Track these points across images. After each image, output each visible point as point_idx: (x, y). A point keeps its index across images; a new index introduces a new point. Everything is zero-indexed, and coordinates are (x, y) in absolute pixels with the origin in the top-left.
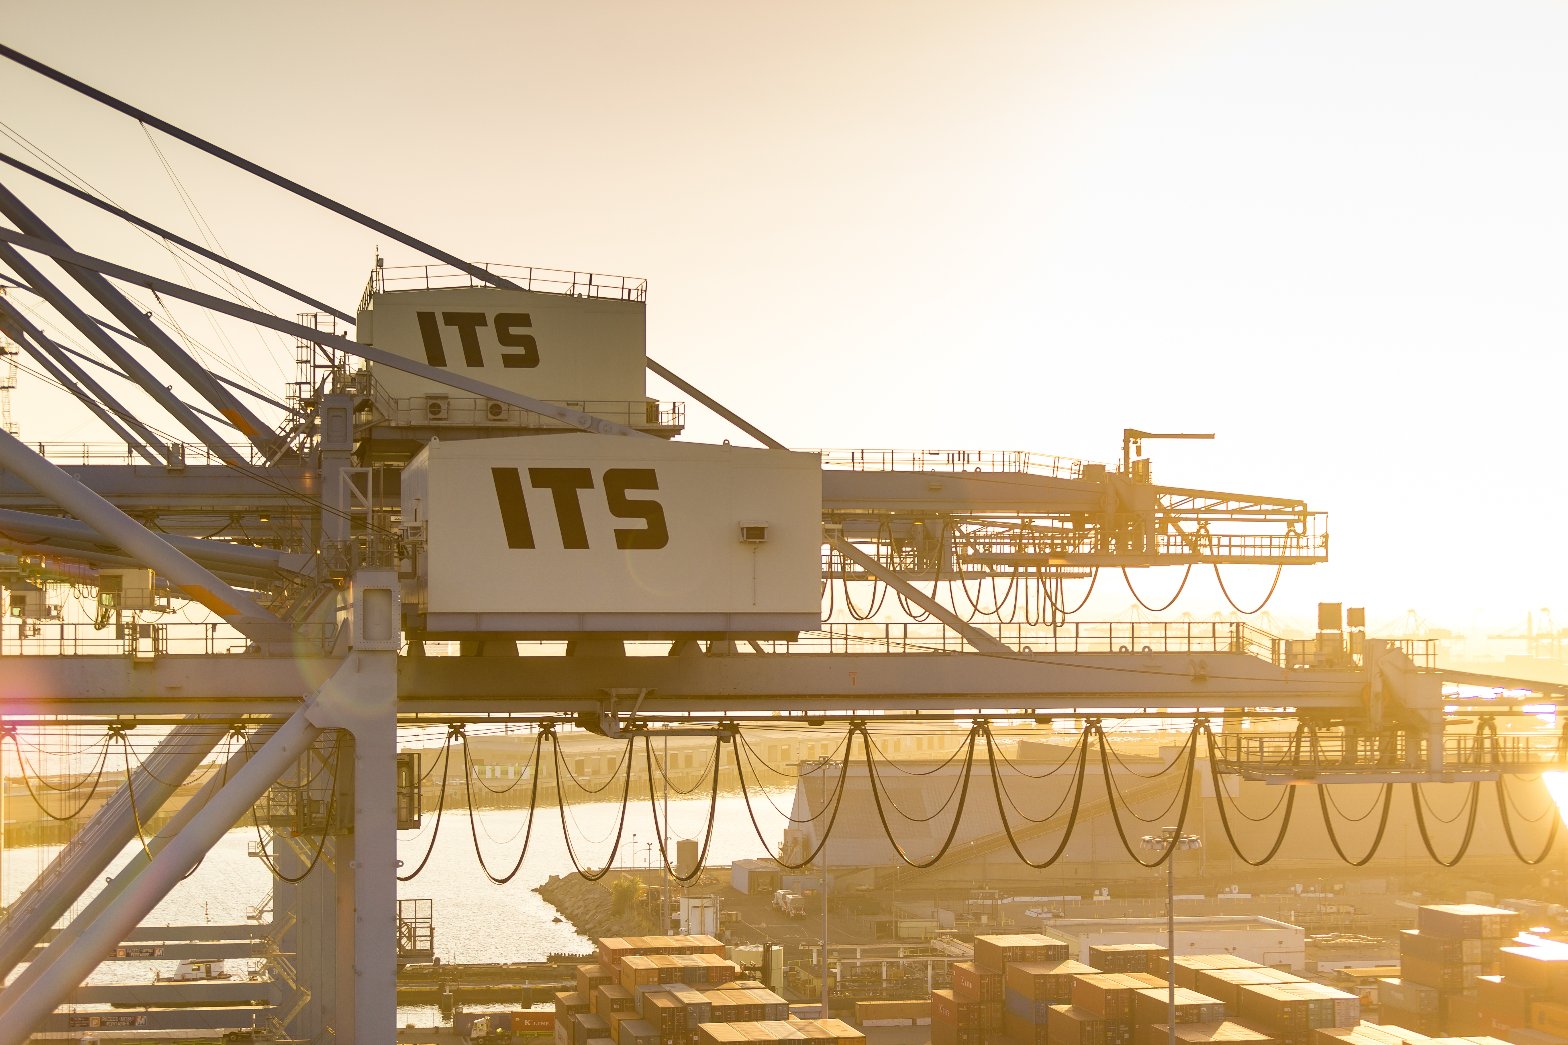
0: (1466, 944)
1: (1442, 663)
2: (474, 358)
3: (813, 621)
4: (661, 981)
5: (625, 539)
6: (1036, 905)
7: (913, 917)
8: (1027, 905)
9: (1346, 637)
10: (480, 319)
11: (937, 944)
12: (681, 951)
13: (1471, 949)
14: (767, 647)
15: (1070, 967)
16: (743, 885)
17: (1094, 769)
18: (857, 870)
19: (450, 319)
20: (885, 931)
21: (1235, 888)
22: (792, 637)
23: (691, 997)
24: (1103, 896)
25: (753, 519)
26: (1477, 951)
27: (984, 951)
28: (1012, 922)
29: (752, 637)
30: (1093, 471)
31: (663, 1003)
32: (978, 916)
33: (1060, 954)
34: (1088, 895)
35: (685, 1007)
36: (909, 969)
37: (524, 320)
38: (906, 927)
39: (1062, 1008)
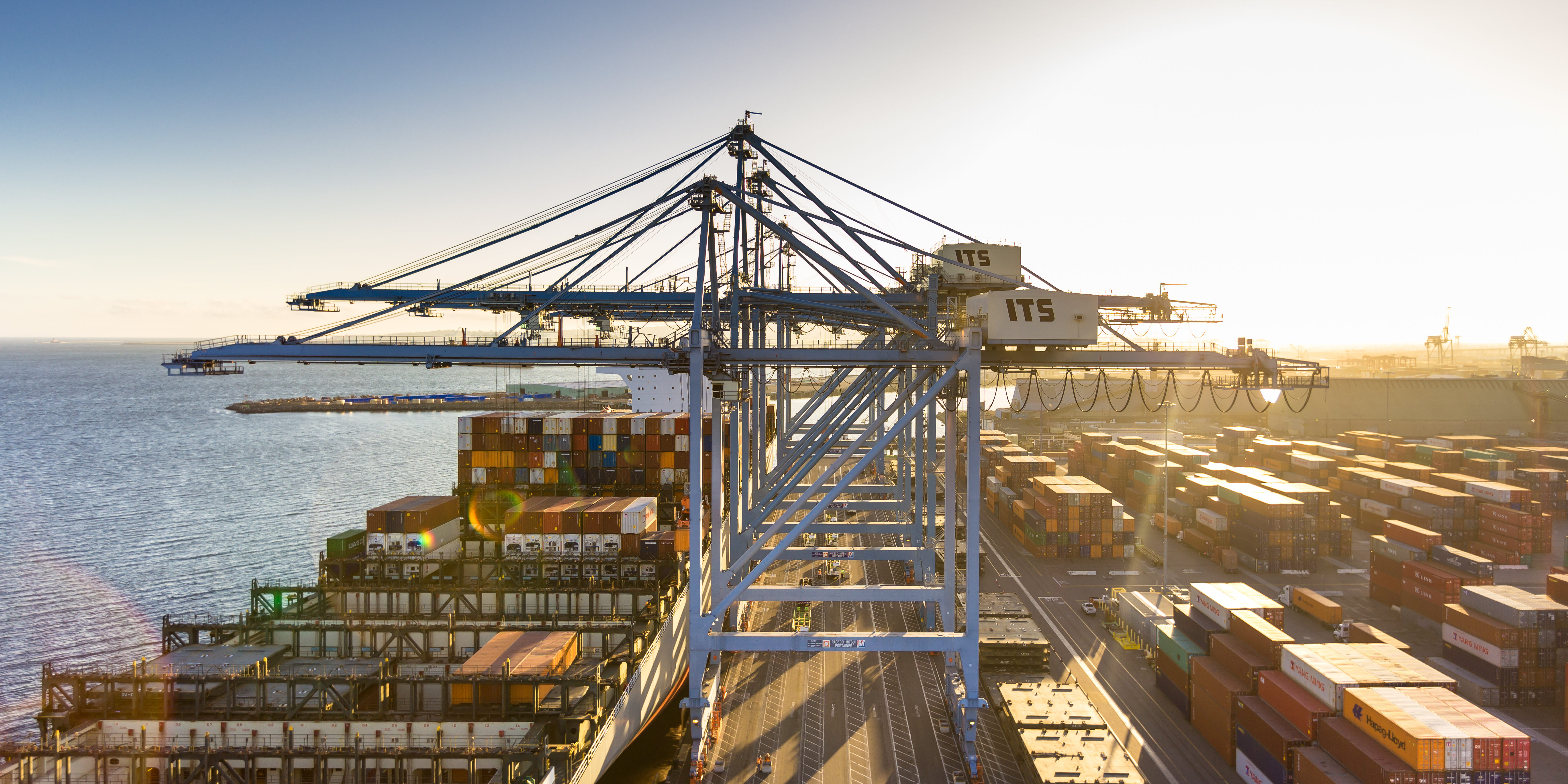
0: (1239, 439)
1: (1277, 356)
2: (971, 263)
3: (1095, 342)
4: (987, 444)
5: (1043, 319)
6: (1092, 424)
7: (1054, 427)
8: (1090, 424)
9: (1247, 347)
10: (973, 252)
11: (1064, 435)
12: (991, 435)
13: (1241, 441)
14: (1074, 348)
15: (1113, 443)
16: (999, 416)
17: (1102, 382)
18: (1035, 412)
19: (965, 252)
20: (1046, 431)
21: (1156, 420)
22: (1086, 346)
23: (997, 448)
24: (1113, 422)
25: (1078, 313)
26: (1243, 442)
27: (1085, 438)
28: (1085, 429)
29: (1069, 346)
30: (1150, 295)
31: (989, 450)
32: (1075, 427)
33: (1109, 439)
34: (1108, 421)
35: (996, 452)
36: (1056, 442)
37: (986, 252)
38: (1052, 430)
39: (1113, 455)
